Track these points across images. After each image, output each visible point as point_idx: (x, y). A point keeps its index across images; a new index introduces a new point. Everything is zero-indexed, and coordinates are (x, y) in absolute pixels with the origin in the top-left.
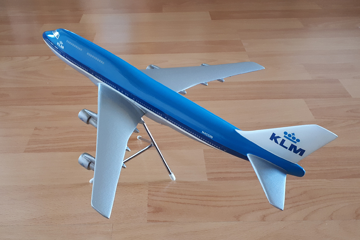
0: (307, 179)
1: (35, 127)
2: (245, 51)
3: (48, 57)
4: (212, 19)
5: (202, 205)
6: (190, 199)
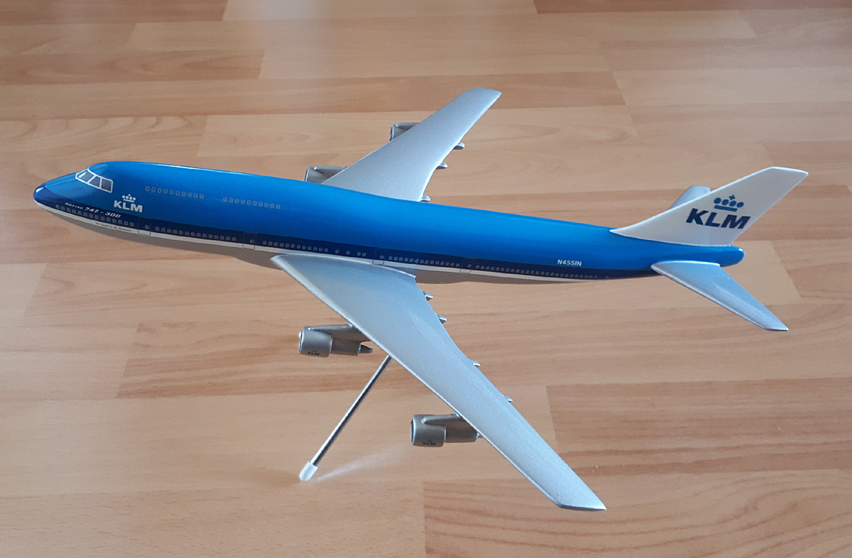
0: (796, 469)
1: (140, 325)
2: (624, 104)
3: (153, 120)
4: (539, 12)
5: (555, 547)
6: (527, 531)
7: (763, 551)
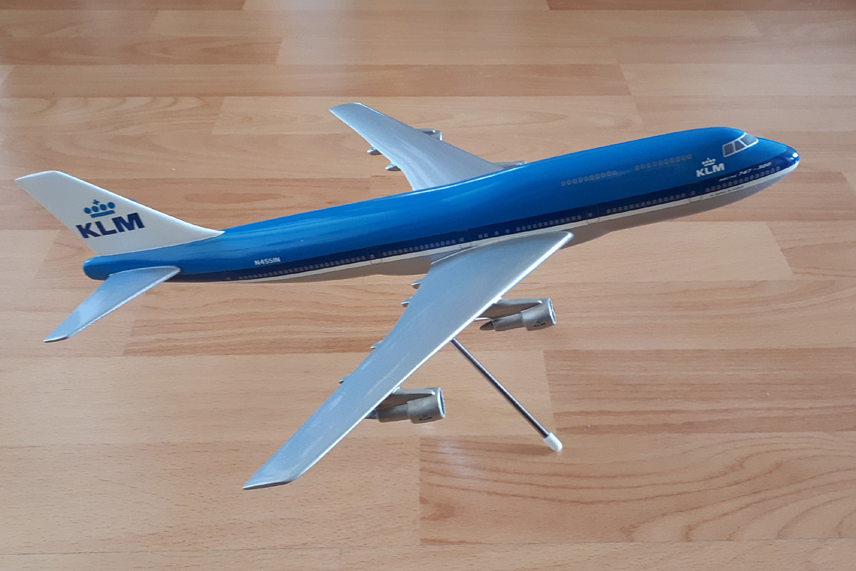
2: (630, 94)
3: (170, 100)
4: (551, 9)
5: (546, 499)
6: (519, 484)
7: (748, 506)
